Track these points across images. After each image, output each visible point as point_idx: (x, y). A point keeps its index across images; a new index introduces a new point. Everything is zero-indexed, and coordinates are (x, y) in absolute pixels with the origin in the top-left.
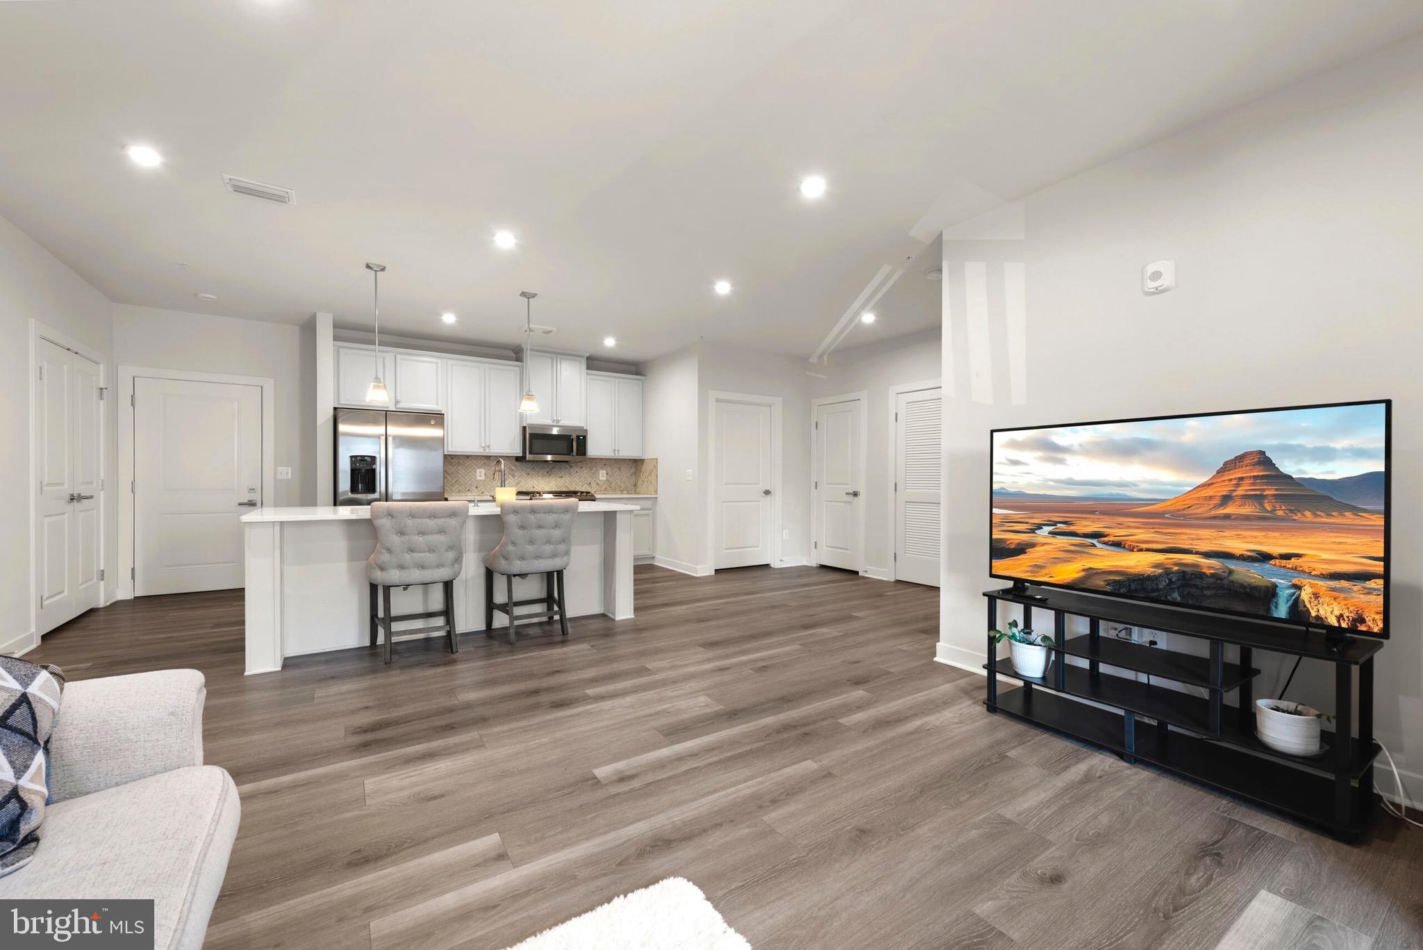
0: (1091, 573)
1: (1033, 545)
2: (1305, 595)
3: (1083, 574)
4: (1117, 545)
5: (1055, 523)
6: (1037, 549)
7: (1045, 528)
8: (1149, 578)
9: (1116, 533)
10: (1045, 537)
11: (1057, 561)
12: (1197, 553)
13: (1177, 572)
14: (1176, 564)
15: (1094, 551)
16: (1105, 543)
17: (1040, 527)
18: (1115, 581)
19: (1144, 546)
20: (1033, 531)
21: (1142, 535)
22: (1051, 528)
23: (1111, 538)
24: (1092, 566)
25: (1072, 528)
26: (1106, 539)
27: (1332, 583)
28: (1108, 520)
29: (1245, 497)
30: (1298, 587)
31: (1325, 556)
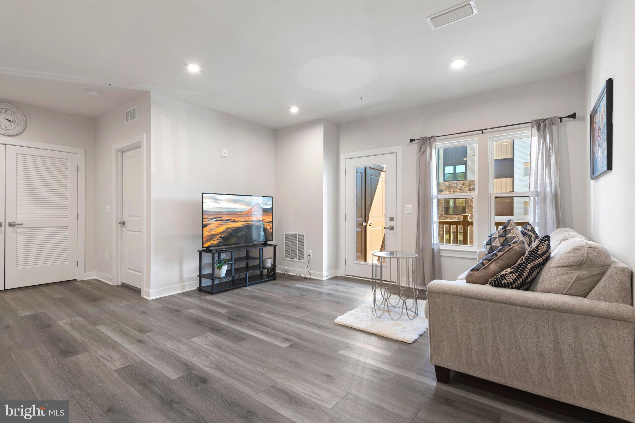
0: (227, 229)
1: (209, 224)
2: (265, 226)
3: (225, 229)
4: (234, 221)
5: (217, 218)
6: (211, 225)
7: (213, 219)
8: (241, 227)
9: (233, 219)
10: (213, 222)
11: (217, 227)
12: (250, 221)
13: (246, 225)
14: (246, 224)
15: (228, 223)
16: (231, 221)
17: (212, 219)
18: (233, 229)
19: (240, 221)
20: (209, 220)
21: (239, 219)
22: (216, 219)
23: (232, 220)
24: (228, 227)
25: (222, 219)
26: (231, 220)
27: (268, 223)
28: (231, 216)
29: (257, 211)
30: (264, 225)
31: (267, 219)
